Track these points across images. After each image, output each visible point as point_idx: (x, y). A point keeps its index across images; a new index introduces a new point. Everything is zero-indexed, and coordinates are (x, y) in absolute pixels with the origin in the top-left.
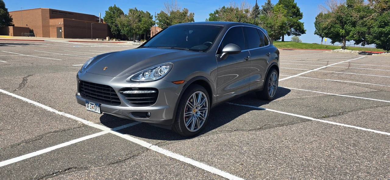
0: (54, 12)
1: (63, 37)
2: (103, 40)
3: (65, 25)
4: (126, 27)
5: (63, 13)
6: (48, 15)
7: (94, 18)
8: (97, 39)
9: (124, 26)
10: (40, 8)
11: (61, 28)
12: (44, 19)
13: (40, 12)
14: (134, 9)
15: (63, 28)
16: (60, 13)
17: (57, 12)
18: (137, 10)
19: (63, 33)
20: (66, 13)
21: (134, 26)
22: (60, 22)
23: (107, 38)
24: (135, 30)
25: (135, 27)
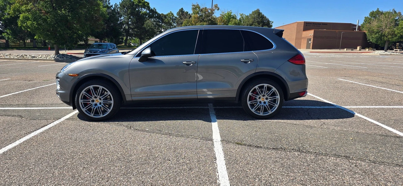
0: (308, 25)
1: (311, 48)
2: (352, 50)
3: (315, 37)
4: (376, 34)
5: (317, 24)
6: (302, 28)
7: (351, 27)
8: (345, 49)
9: (374, 32)
10: (297, 22)
11: (310, 40)
12: (298, 32)
13: (295, 26)
14: (391, 11)
15: (312, 40)
16: (313, 25)
17: (311, 24)
18: (395, 12)
19: (312, 44)
20: (319, 24)
21: (387, 31)
22: (311, 33)
23: (358, 48)
24: (387, 37)
25: (387, 33)
